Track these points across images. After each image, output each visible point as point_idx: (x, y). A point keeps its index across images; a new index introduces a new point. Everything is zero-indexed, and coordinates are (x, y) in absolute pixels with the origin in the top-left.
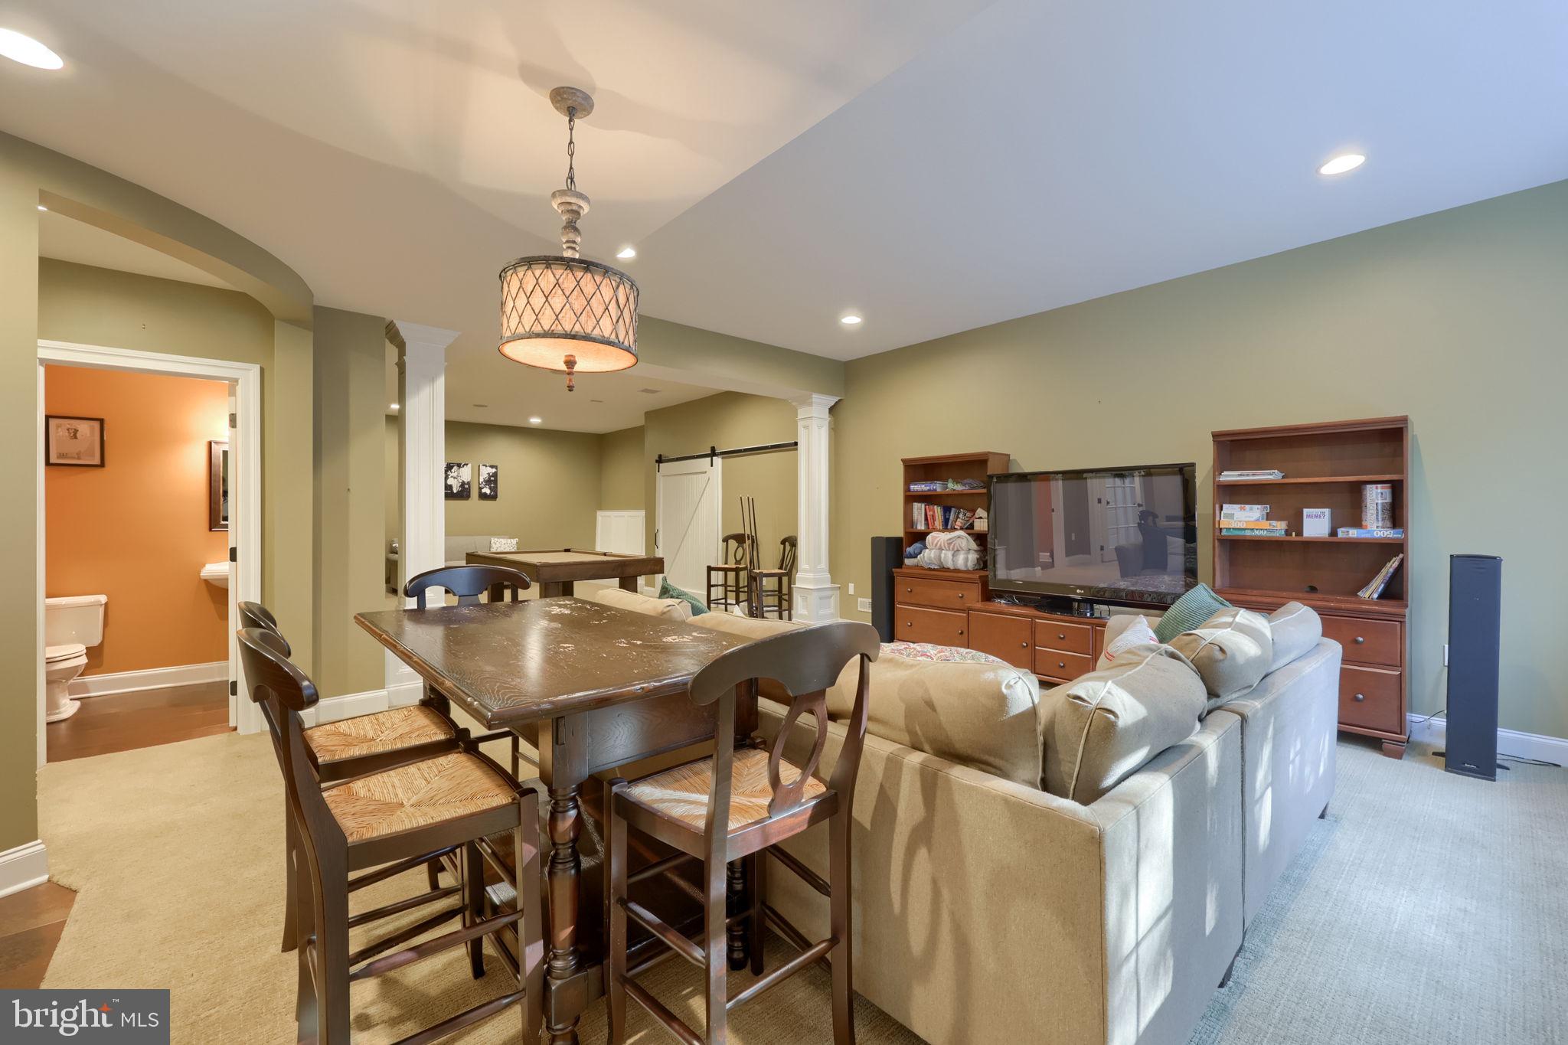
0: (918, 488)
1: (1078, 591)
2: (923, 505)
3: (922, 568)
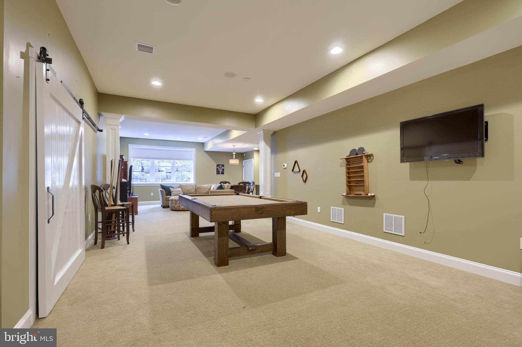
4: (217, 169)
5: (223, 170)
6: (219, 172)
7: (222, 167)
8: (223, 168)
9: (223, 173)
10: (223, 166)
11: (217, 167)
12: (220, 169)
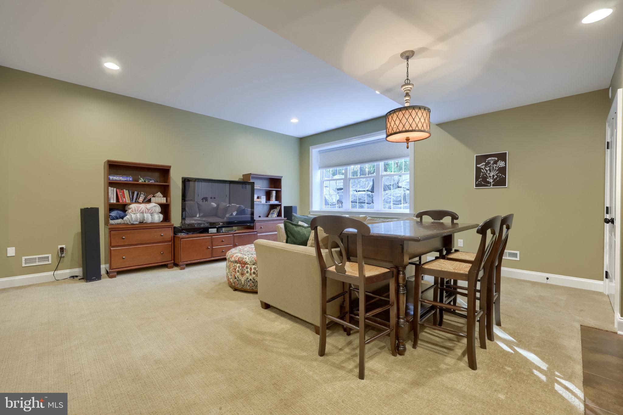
0: (115, 178)
1: (221, 224)
2: (115, 189)
3: (128, 224)
4: (478, 170)
5: (503, 170)
6: (485, 179)
7: (495, 162)
8: (501, 164)
9: (501, 182)
10: (502, 157)
11: (477, 163)
12: (488, 169)
